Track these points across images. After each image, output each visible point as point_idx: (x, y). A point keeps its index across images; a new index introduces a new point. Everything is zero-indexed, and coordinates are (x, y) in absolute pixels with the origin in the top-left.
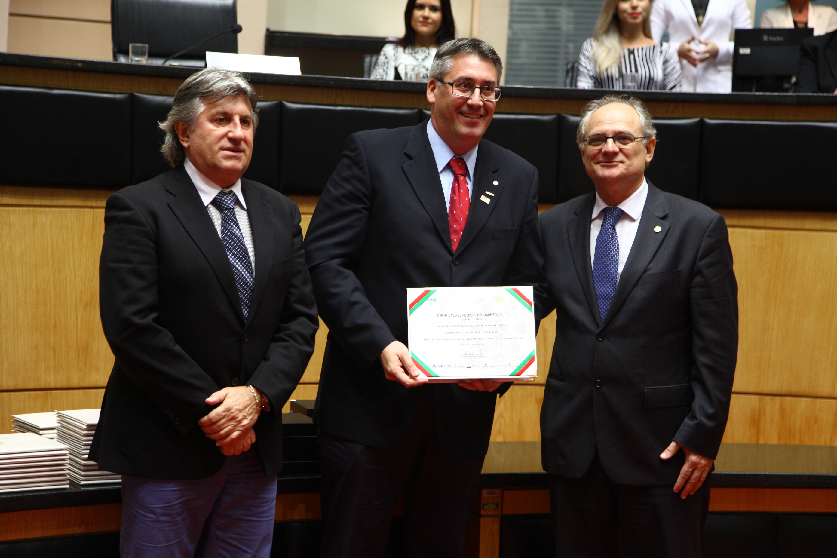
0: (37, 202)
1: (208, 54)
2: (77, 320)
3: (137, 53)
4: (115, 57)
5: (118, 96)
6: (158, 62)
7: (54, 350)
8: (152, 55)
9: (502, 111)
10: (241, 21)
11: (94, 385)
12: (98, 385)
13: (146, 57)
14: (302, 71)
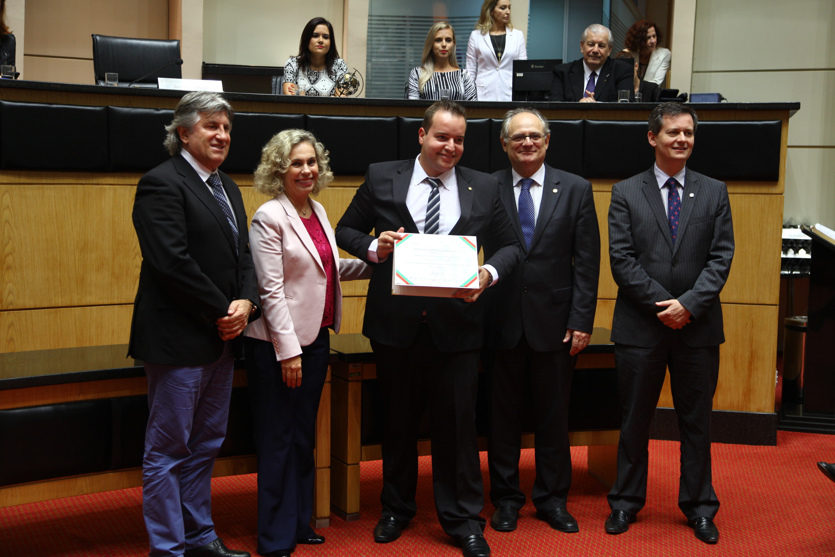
0: (44, 181)
1: (160, 80)
2: (75, 260)
3: (109, 79)
4: (97, 82)
5: (98, 108)
6: (126, 85)
7: (60, 281)
8: (121, 81)
9: (360, 115)
10: (183, 57)
11: (89, 304)
12: (91, 304)
13: (117, 82)
14: (224, 90)
